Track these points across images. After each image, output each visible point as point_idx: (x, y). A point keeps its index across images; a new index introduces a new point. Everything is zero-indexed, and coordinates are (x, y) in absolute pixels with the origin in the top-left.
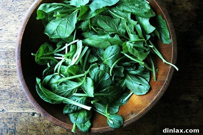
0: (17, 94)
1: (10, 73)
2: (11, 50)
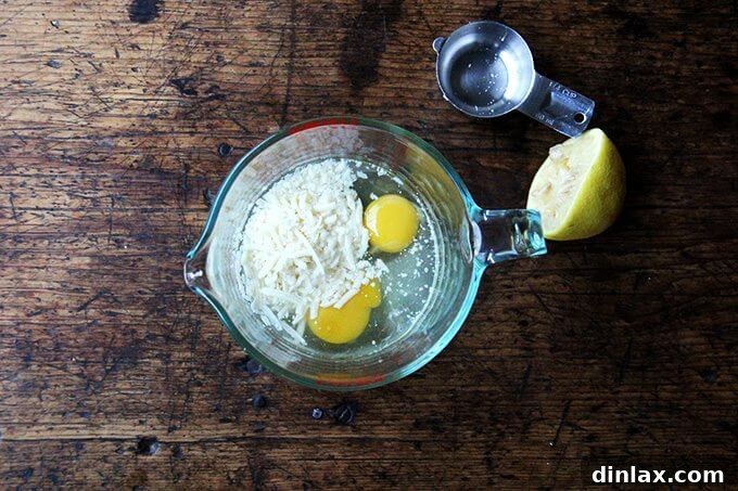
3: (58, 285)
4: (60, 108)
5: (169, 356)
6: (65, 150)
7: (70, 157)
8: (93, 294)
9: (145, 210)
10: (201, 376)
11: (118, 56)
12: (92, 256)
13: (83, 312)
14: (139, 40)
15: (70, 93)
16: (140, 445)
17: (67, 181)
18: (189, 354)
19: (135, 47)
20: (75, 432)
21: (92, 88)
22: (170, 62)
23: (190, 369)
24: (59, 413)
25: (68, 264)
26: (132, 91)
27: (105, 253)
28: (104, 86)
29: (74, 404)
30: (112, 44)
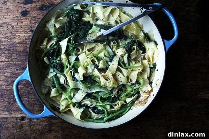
3: (2, 80)
4: (3, 37)
5: (29, 97)
6: (5, 47)
7: (6, 49)
8: (11, 82)
9: (24, 62)
10: (37, 102)
11: (18, 24)
12: (11, 73)
13: (8, 86)
14: (23, 21)
15: (6, 33)
16: (22, 119)
17: (5, 55)
18: (34, 97)
19: (22, 22)
20: (6, 115)
21: (11, 32)
22: (30, 26)
23: (34, 100)
24: (2, 111)
25: (5, 75)
26: (21, 33)
27: (14, 72)
28: (14, 32)
29: (6, 108)
30: (16, 22)
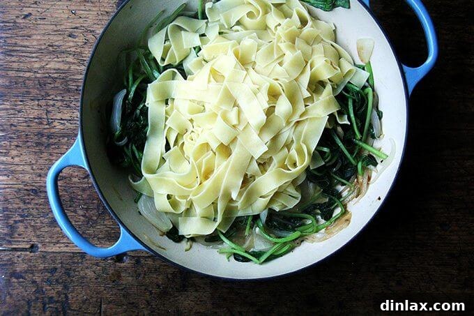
0: (72, 199)
1: (51, 140)
2: (56, 75)
